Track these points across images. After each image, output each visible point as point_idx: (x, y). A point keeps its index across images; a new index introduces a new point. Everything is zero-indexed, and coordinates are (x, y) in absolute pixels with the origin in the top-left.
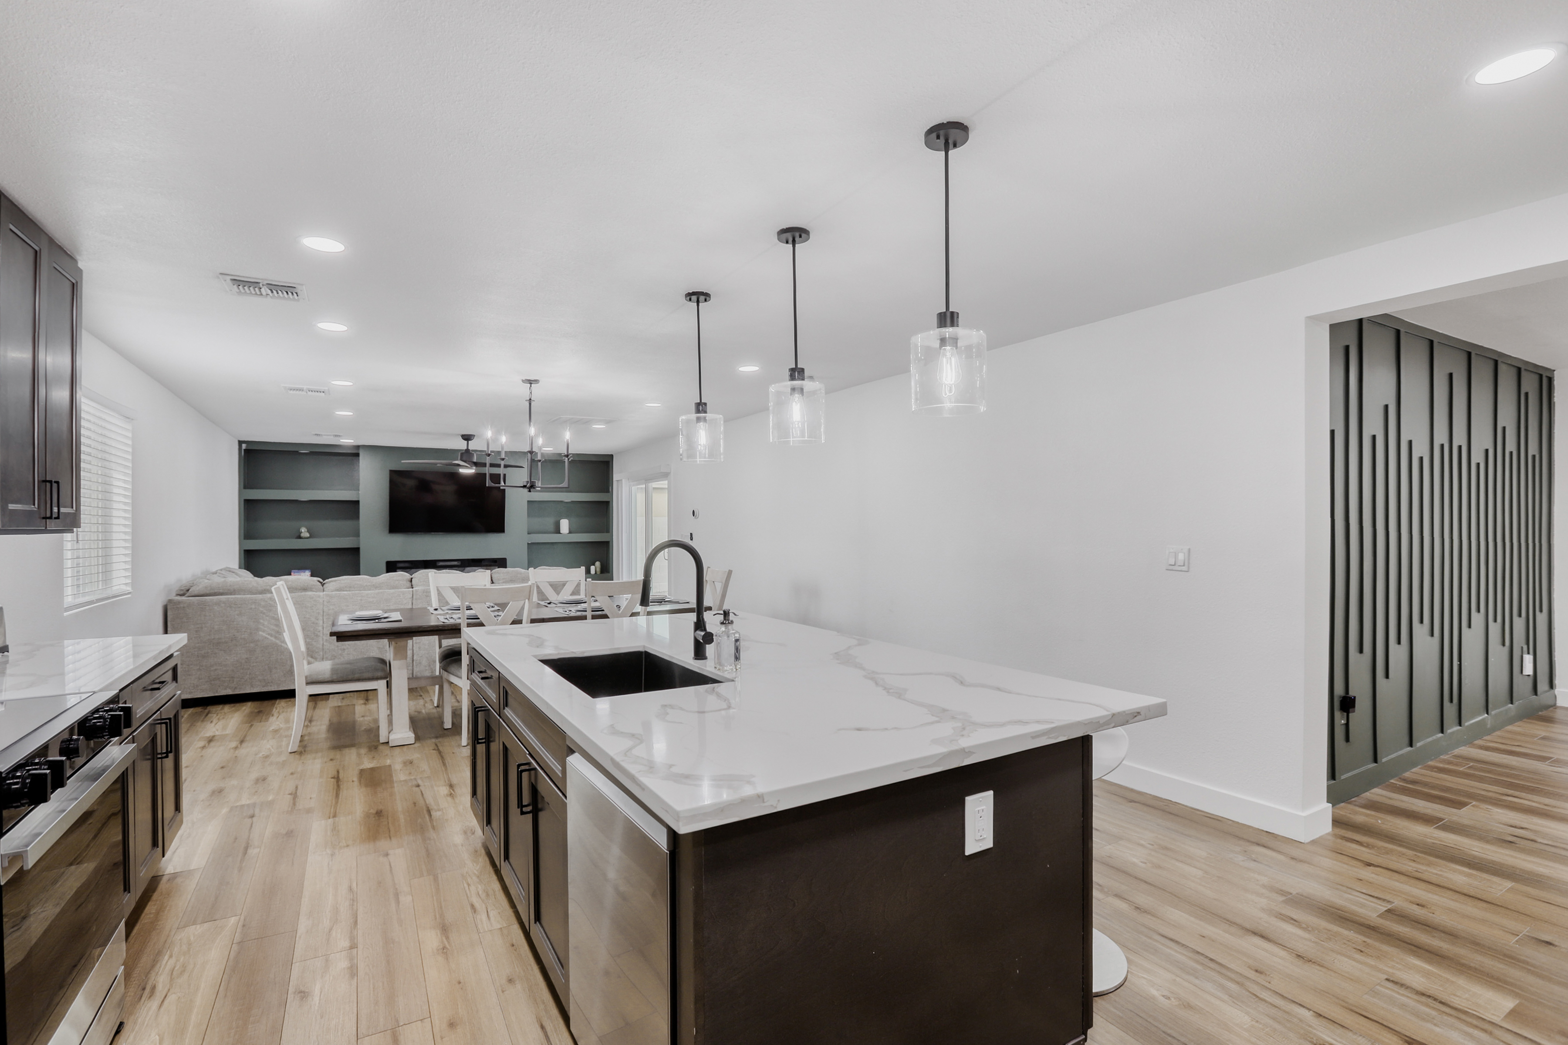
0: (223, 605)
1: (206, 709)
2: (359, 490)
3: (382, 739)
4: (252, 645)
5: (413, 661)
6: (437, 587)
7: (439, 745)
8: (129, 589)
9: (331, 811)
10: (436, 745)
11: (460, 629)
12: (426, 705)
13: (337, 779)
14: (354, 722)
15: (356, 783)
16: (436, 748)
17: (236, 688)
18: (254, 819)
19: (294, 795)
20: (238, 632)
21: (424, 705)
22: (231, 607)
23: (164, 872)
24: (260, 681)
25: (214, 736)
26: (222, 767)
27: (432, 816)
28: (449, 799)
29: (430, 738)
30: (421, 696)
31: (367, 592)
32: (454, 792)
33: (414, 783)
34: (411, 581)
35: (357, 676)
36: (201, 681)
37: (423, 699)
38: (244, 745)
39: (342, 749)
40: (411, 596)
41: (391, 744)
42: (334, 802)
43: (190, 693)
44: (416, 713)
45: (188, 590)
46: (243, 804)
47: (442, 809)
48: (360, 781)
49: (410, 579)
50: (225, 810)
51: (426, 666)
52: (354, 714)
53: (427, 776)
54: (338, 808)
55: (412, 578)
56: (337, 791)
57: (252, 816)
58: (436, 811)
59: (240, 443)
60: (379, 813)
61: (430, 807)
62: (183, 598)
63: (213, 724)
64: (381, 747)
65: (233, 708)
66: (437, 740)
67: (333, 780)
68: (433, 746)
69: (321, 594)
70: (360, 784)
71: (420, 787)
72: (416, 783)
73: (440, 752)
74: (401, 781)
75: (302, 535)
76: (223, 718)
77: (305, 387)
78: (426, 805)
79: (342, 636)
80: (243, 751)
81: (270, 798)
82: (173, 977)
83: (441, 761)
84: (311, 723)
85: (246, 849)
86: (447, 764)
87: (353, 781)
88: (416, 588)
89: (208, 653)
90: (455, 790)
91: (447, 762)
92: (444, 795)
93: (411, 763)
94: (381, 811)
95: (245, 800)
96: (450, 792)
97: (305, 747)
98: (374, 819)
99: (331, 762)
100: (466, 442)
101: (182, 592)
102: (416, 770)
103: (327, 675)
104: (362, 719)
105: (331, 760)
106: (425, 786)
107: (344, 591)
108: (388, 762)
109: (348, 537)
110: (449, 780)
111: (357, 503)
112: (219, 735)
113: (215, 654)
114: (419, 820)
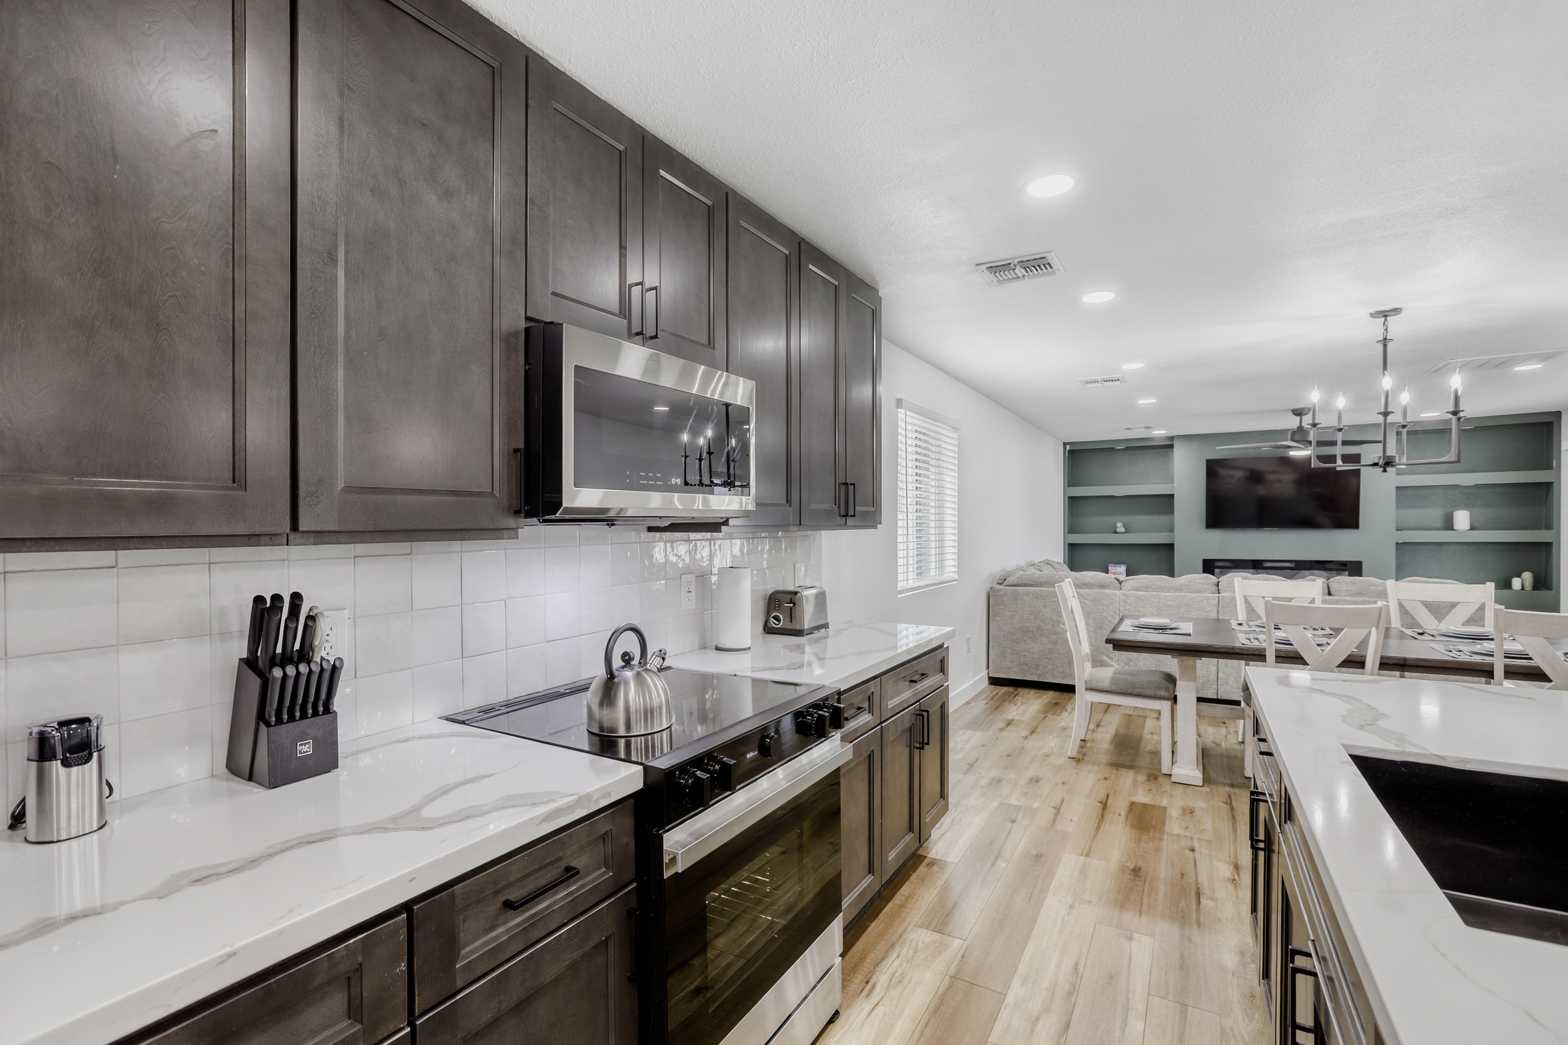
0: (1031, 596)
1: (1016, 690)
2: (1173, 483)
3: (1165, 770)
4: (1054, 637)
5: (1218, 679)
6: (1244, 596)
7: (1233, 797)
8: (956, 576)
9: (1085, 846)
10: (1230, 797)
11: (1265, 656)
12: (1229, 737)
13: (1104, 805)
14: (1141, 738)
15: (1122, 818)
16: (1229, 802)
17: (1040, 676)
18: (1014, 824)
19: (1058, 810)
20: (1043, 623)
21: (1226, 736)
22: (1037, 598)
23: (928, 853)
24: (1060, 672)
25: (1013, 720)
26: (1009, 756)
27: (1201, 905)
28: (1230, 886)
29: (1224, 784)
30: (1225, 723)
31: (1165, 594)
32: (1239, 878)
33: (1189, 843)
34: (1218, 585)
35: (1137, 691)
36: (1013, 663)
37: (1227, 728)
38: (1034, 736)
39: (1119, 768)
40: (1217, 603)
41: (1173, 779)
42: (1092, 835)
43: (1006, 673)
44: (1214, 745)
45: (1005, 580)
46: (1011, 803)
47: (1217, 899)
48: (1127, 817)
49: (1217, 583)
50: (995, 804)
51: (1234, 688)
52: (1143, 728)
53: (1207, 839)
54: (1094, 844)
55: (1219, 582)
56: (1099, 822)
57: (1013, 821)
58: (1207, 899)
59: (1065, 444)
60: (1136, 871)
61: (1200, 889)
62: (1001, 587)
63: (1016, 707)
64: (1162, 779)
65: (1037, 695)
66: (1232, 790)
67: (1099, 804)
68: (1225, 798)
69: (1118, 592)
70: (1127, 820)
71: (1195, 853)
72: (1191, 843)
73: (1232, 809)
74: (1173, 834)
75: (1118, 530)
76: (1026, 703)
77: (1099, 378)
78: (1197, 884)
79: (1119, 645)
80: (1030, 743)
81: (1036, 805)
82: (891, 984)
83: (1231, 824)
84: (1097, 728)
85: (997, 858)
86: (1238, 830)
87: (1119, 815)
88: (1224, 594)
89: (1019, 639)
90: (1241, 875)
91: (1238, 827)
92: (1224, 877)
93: (1192, 812)
94: (1140, 869)
95: (1014, 801)
96: (1234, 875)
97: (1084, 755)
98: (1128, 877)
99: (1104, 781)
100: (1299, 417)
101: (1000, 582)
102: (1195, 826)
103: (1106, 685)
104: (1150, 736)
105: (1105, 779)
106: (1201, 852)
107: (1141, 591)
108: (1165, 802)
109: (1164, 532)
110: (1236, 857)
111: (1171, 496)
112: (1017, 720)
113: (1025, 640)
114: (1183, 903)
